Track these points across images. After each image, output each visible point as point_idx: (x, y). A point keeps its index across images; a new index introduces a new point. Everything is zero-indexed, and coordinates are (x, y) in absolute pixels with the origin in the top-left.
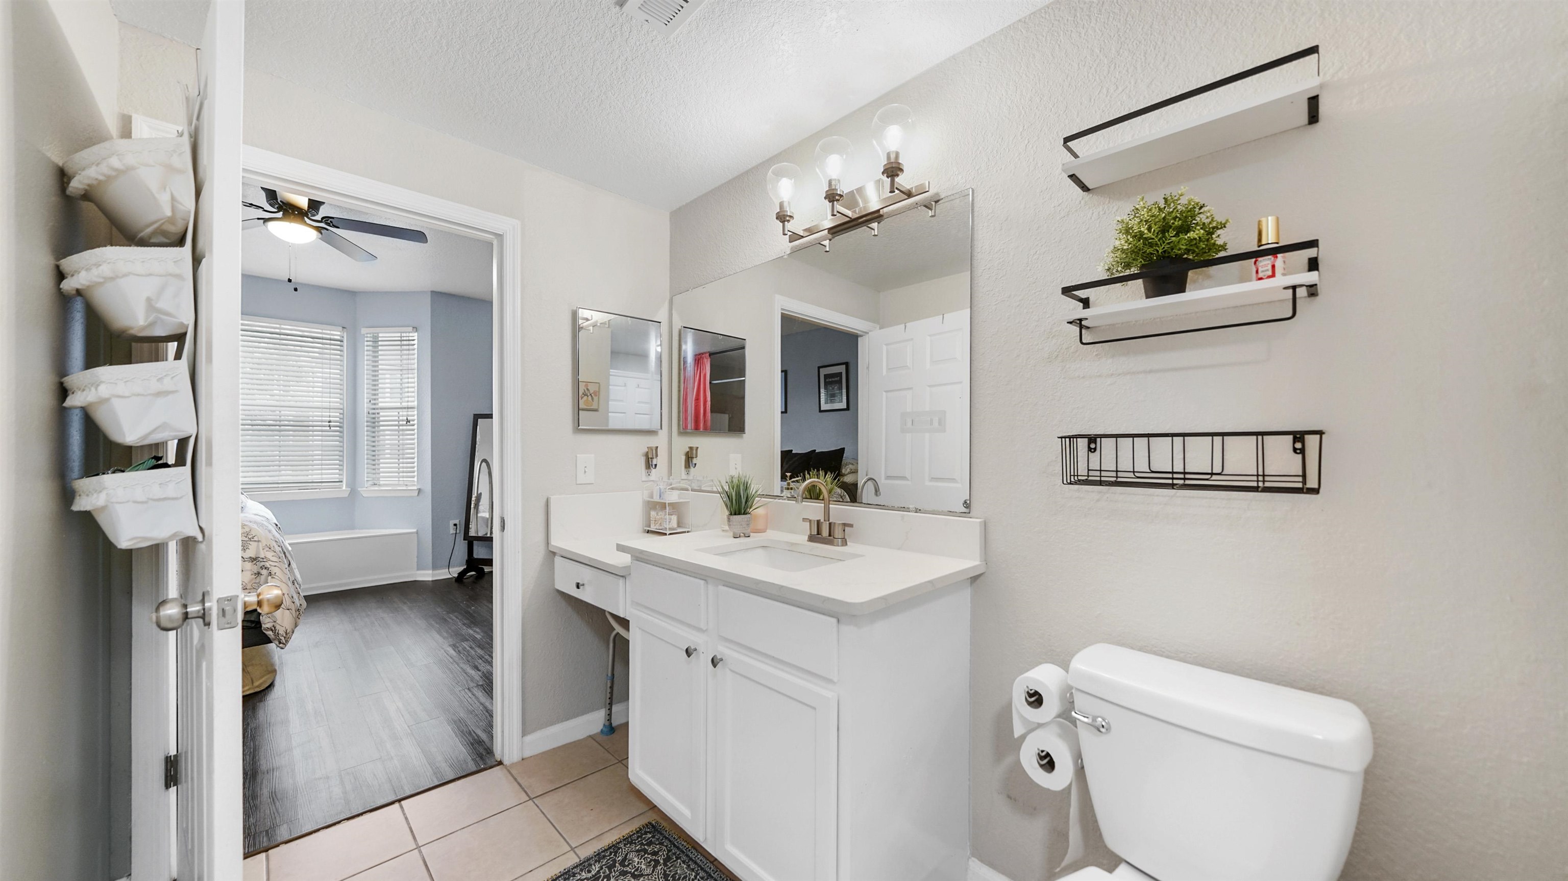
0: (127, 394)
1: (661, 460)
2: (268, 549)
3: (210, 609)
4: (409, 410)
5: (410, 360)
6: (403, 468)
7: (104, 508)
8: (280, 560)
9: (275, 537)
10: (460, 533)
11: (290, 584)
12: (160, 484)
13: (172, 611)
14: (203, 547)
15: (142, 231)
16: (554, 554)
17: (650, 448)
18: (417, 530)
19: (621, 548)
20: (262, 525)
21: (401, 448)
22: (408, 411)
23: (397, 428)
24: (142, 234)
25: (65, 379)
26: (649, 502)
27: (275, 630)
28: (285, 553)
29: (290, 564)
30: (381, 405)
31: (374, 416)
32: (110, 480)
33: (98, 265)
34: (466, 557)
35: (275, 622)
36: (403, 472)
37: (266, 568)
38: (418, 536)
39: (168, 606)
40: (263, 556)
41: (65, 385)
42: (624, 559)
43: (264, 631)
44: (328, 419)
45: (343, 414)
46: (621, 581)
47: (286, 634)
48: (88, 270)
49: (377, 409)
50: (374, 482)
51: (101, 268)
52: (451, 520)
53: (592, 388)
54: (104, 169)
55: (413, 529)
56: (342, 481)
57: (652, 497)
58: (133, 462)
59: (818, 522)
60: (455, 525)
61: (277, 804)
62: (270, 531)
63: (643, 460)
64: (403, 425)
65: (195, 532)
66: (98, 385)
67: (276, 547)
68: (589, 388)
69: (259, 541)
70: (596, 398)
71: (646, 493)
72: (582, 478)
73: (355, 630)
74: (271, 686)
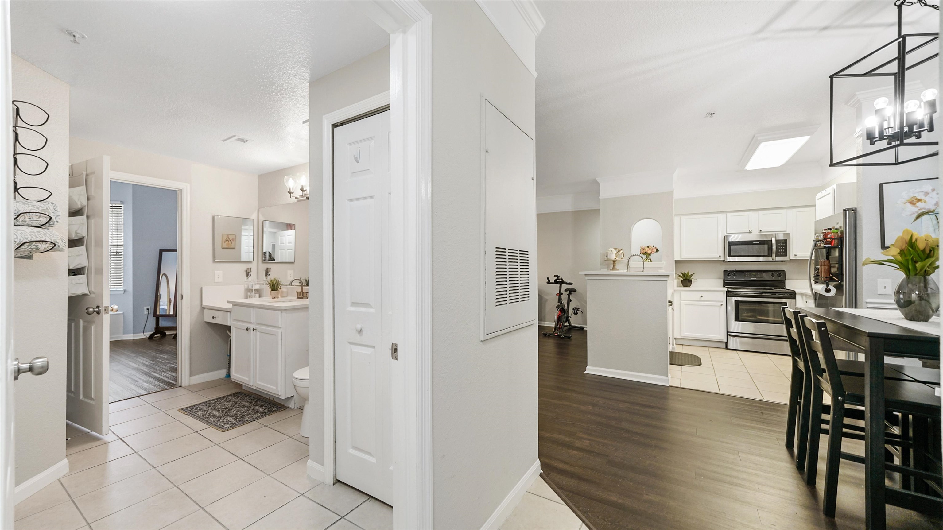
0: (70, 256)
1: (253, 273)
3: (101, 310)
5: (120, 219)
6: (114, 278)
10: (151, 313)
12: (79, 279)
13: (91, 309)
16: (204, 308)
17: (248, 268)
18: (123, 312)
19: (228, 302)
22: (117, 247)
26: (247, 289)
34: (155, 326)
38: (124, 317)
42: (230, 306)
46: (229, 313)
52: (145, 306)
53: (231, 238)
55: (121, 312)
57: (248, 287)
59: (300, 292)
60: (148, 309)
63: (245, 273)
64: (114, 255)
65: (87, 292)
68: (229, 237)
70: (233, 242)
71: (246, 286)
72: (216, 280)
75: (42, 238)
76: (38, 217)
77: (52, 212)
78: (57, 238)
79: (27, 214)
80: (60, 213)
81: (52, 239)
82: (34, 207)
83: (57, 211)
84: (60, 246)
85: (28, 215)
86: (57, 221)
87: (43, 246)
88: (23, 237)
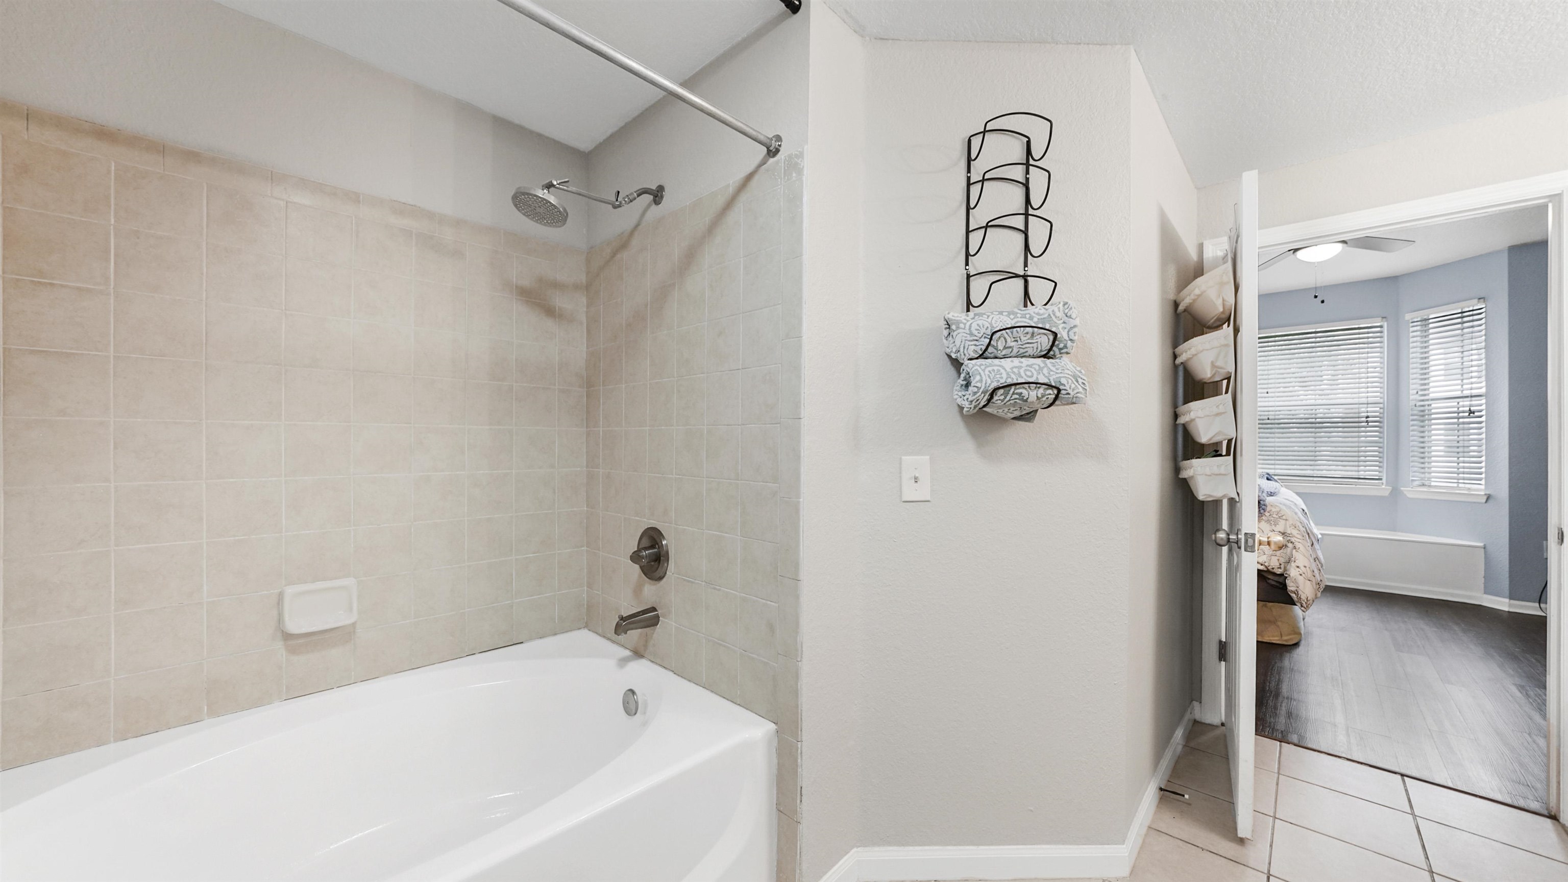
0: (1203, 416)
2: (1294, 527)
3: (1241, 539)
4: (1473, 399)
5: (1475, 338)
6: (1464, 468)
7: (1192, 477)
8: (1303, 538)
9: (1300, 519)
11: (1312, 561)
12: (1218, 466)
13: (1222, 535)
14: (1238, 504)
15: (1209, 322)
18: (1485, 545)
20: (1290, 508)
21: (1462, 445)
22: (1471, 401)
23: (1456, 420)
24: (1209, 324)
25: (1177, 410)
27: (1298, 594)
28: (1308, 534)
29: (1312, 544)
30: (1432, 396)
31: (1422, 408)
32: (1195, 462)
33: (1190, 349)
35: (1298, 587)
36: (1464, 473)
37: (1291, 542)
39: (1220, 532)
40: (1289, 532)
41: (1177, 412)
43: (1289, 593)
44: (1366, 414)
45: (1383, 408)
47: (1307, 601)
48: (1186, 352)
49: (1428, 400)
50: (1423, 483)
51: (1191, 350)
54: (1192, 297)
55: (1479, 541)
56: (1381, 479)
58: (1205, 452)
61: (1292, 720)
62: (1296, 514)
64: (1463, 417)
65: (1235, 496)
66: (1190, 412)
67: (1301, 527)
69: (1286, 520)
73: (1386, 629)
74: (1296, 645)
75: (1032, 376)
76: (1029, 336)
77: (1062, 321)
78: (1061, 375)
79: (1007, 331)
80: (1077, 322)
81: (1051, 378)
82: (1026, 318)
83: (1070, 317)
84: (1070, 391)
85: (1010, 334)
86: (1071, 340)
87: (1031, 393)
88: (992, 378)
